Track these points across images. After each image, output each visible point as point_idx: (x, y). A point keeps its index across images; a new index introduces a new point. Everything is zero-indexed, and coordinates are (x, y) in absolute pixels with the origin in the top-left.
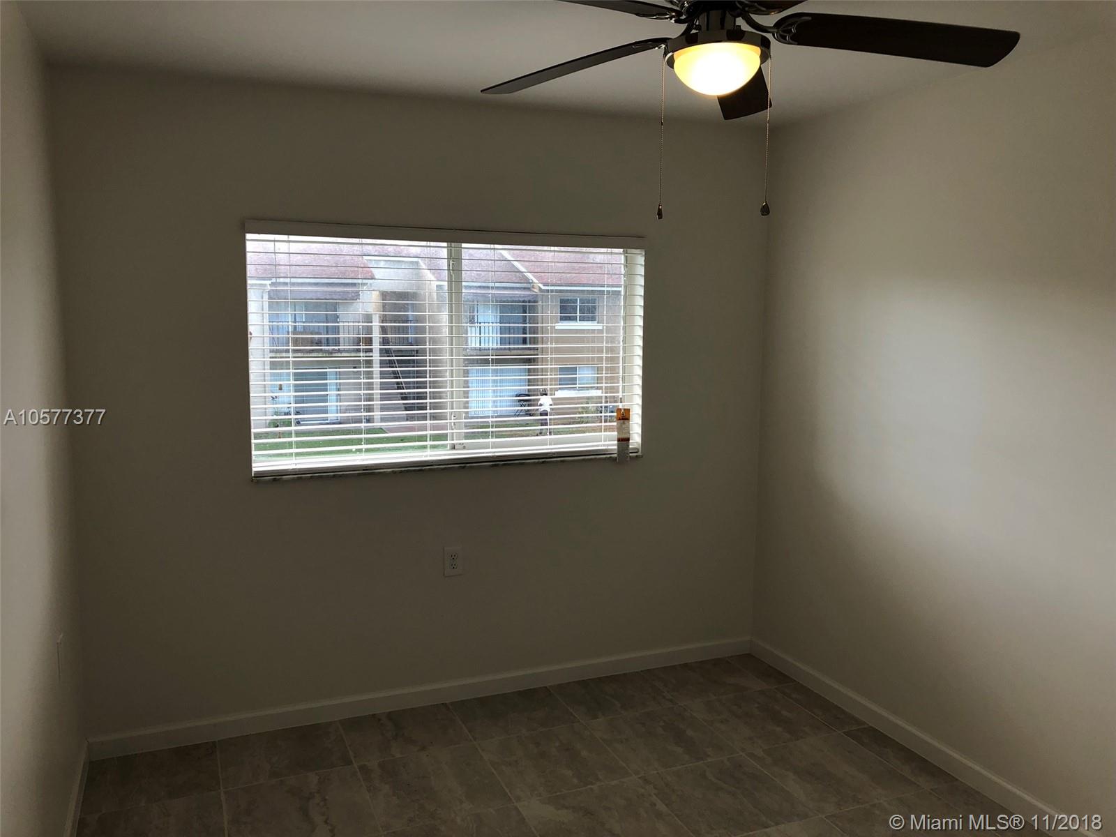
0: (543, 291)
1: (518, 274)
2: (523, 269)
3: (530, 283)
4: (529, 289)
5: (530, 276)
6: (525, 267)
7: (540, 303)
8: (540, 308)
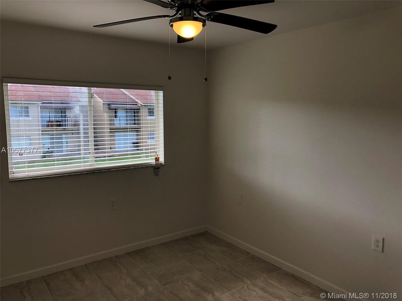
0: (142, 105)
1: (131, 99)
2: (134, 98)
3: (137, 103)
4: (136, 105)
5: (137, 100)
6: (135, 97)
7: (141, 110)
8: (141, 112)
